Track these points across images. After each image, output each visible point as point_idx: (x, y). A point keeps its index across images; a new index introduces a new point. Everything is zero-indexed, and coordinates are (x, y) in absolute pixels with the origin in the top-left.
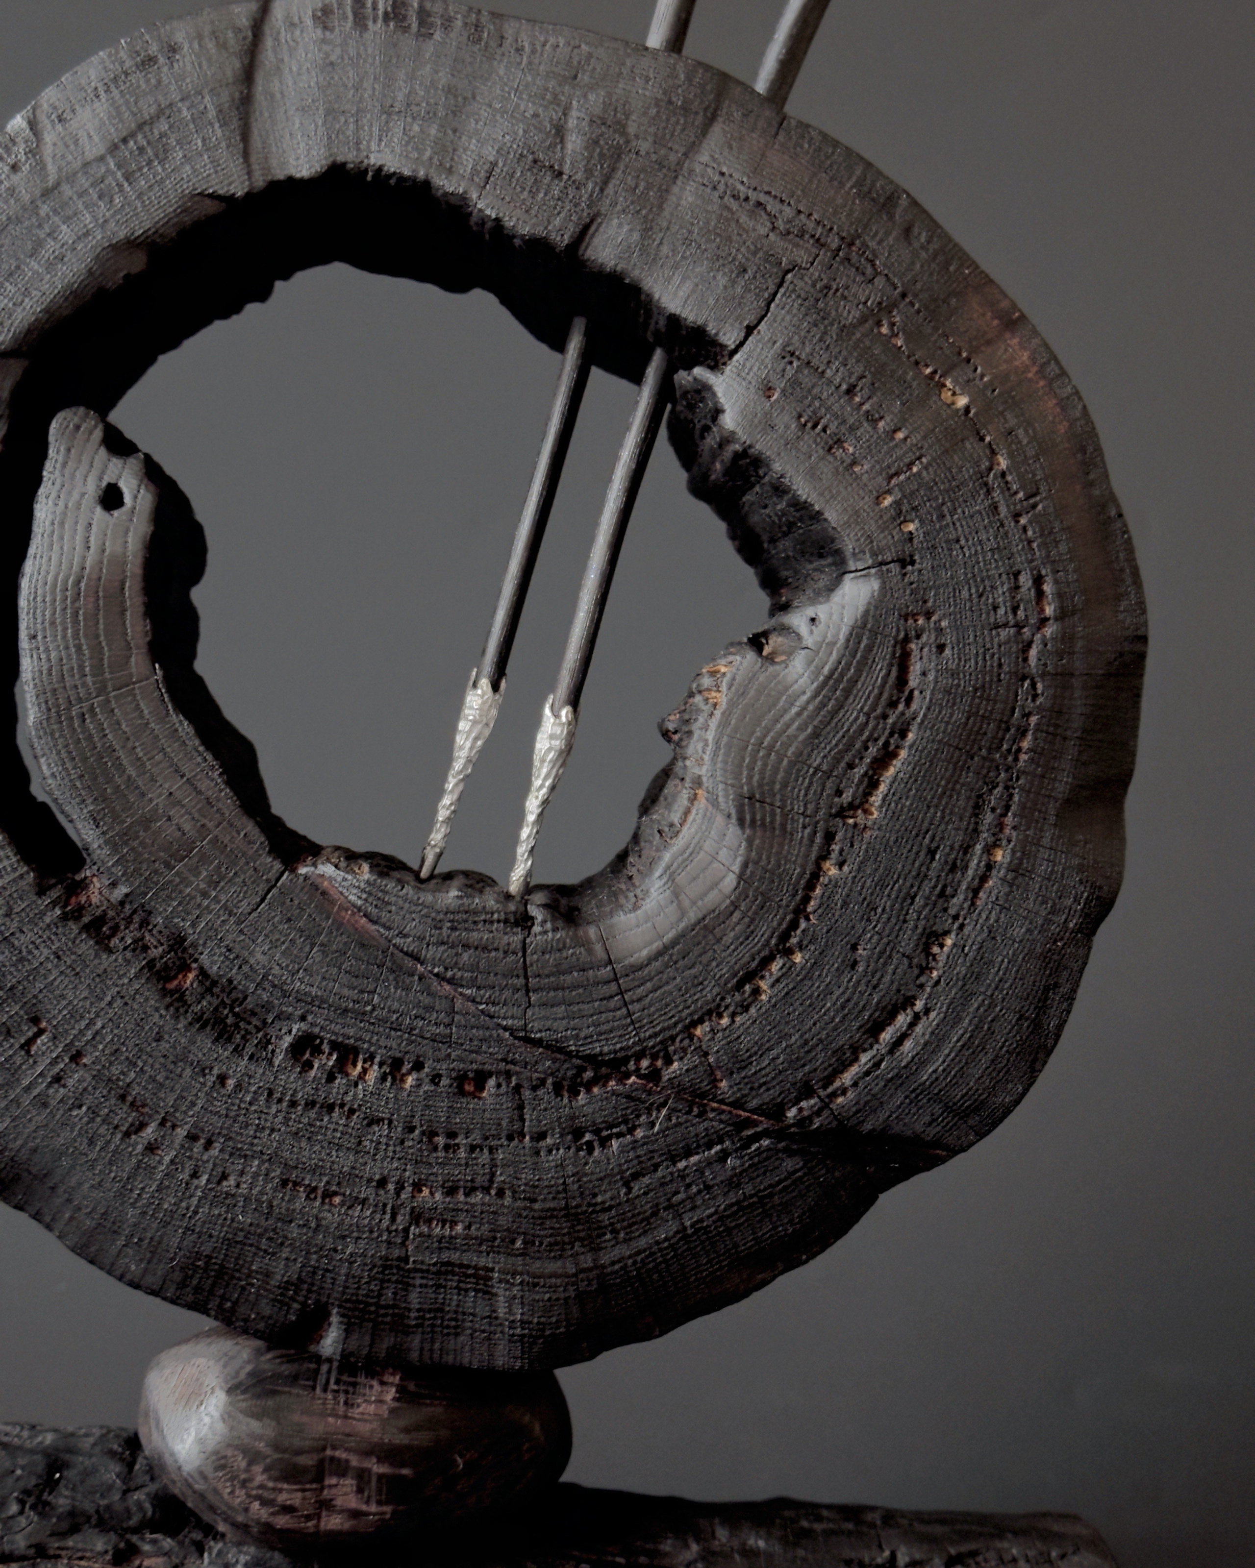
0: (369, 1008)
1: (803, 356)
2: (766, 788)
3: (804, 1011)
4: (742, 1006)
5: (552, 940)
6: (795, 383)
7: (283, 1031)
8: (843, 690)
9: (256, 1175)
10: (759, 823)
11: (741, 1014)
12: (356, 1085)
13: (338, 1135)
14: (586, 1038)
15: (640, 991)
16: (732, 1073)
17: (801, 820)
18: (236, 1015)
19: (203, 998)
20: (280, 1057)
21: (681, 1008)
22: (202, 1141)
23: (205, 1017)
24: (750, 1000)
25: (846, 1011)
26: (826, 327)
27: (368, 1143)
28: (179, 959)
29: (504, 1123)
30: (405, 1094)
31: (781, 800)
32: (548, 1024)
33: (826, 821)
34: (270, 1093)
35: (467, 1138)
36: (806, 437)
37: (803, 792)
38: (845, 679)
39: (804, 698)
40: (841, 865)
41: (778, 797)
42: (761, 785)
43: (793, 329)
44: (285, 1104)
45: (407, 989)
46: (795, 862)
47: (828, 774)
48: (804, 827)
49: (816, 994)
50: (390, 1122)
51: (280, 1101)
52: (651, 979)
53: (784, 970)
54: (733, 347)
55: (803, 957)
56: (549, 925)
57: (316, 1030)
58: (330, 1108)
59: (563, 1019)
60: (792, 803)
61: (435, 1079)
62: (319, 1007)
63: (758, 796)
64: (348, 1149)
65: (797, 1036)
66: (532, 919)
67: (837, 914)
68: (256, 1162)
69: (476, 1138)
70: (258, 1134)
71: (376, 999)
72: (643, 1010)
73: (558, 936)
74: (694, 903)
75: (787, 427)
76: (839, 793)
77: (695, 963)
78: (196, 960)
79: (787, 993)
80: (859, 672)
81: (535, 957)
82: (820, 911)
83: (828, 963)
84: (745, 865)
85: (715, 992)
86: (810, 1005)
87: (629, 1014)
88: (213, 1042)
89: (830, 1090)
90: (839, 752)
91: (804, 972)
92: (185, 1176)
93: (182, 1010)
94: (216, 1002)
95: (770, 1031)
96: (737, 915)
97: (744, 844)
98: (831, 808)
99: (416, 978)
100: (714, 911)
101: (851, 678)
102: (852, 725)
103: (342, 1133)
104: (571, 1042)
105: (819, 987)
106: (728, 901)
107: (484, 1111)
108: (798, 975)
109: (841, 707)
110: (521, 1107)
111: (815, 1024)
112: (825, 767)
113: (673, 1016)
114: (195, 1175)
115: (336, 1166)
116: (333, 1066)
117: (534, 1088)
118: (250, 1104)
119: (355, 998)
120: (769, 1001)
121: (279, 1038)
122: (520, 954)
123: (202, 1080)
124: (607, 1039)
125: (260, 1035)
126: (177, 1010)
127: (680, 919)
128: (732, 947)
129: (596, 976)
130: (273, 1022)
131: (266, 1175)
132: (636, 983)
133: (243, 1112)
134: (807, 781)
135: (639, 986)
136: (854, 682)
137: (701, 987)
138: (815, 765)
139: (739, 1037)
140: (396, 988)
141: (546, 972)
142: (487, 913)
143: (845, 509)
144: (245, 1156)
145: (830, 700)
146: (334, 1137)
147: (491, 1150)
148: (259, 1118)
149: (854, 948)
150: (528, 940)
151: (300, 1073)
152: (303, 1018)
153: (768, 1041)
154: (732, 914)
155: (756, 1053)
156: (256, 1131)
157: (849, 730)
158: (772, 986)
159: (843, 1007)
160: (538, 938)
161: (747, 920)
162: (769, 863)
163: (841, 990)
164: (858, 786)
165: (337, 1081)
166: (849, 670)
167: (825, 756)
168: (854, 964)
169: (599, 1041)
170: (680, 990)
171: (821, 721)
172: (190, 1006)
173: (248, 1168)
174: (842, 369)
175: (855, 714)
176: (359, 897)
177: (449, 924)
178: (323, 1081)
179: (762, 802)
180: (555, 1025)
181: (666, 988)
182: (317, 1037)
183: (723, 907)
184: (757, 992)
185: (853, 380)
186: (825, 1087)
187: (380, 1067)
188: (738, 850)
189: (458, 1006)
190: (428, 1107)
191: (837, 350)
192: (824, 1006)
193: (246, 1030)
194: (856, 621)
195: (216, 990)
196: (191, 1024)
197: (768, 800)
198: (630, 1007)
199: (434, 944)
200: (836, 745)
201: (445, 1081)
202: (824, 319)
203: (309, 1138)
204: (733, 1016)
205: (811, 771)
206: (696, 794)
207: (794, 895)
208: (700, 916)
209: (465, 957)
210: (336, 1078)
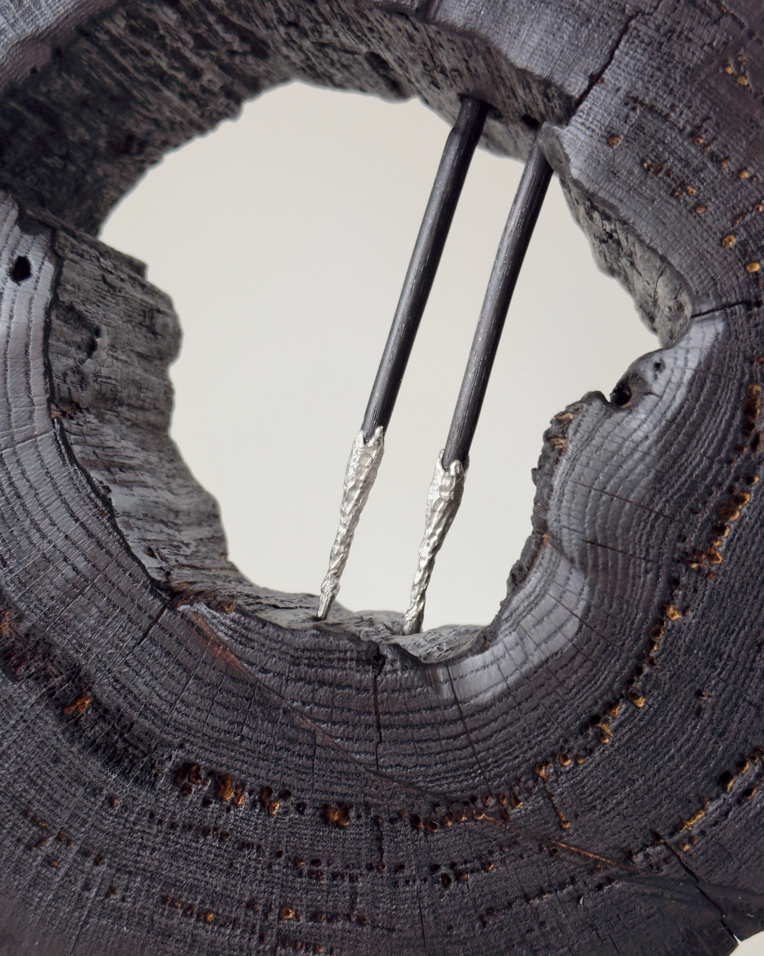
0: (237, 738)
1: (647, 101)
2: (609, 532)
3: (648, 757)
4: (585, 749)
5: (401, 678)
6: (639, 128)
7: (165, 757)
8: (686, 434)
9: (139, 890)
10: (601, 567)
11: (584, 757)
12: (228, 810)
13: (212, 856)
14: (434, 775)
15: (485, 731)
16: (576, 816)
17: (643, 565)
18: (125, 740)
19: (96, 723)
20: (162, 781)
21: (525, 748)
22: (93, 856)
23: (98, 741)
24: (593, 743)
25: (691, 758)
26: (669, 70)
27: (238, 865)
28: (77, 687)
29: (364, 852)
30: (273, 820)
31: (623, 544)
32: (398, 760)
33: (669, 566)
34: (152, 816)
35: (329, 865)
36: (649, 182)
37: (644, 538)
38: (688, 423)
39: (647, 443)
40: (684, 611)
41: (620, 541)
42: (603, 530)
43: (637, 74)
44: (165, 826)
45: (274, 722)
46: (637, 607)
47: (671, 519)
48: (647, 572)
49: (659, 740)
50: (259, 847)
51: (160, 822)
52: (496, 720)
53: (627, 715)
54: (577, 96)
55: (646, 703)
56: (398, 665)
57: (192, 757)
58: (205, 832)
59: (412, 755)
60: (634, 547)
61: (300, 808)
62: (195, 737)
63: (599, 541)
64: (221, 870)
65: (641, 782)
66: (384, 657)
67: (681, 659)
68: (139, 879)
69: (338, 865)
70: (141, 852)
71: (245, 730)
72: (489, 749)
73: (406, 675)
74: (538, 646)
75: (630, 173)
76: (682, 538)
77: (539, 704)
78: (90, 689)
79: (631, 738)
80: (702, 415)
81: (386, 694)
82: (663, 656)
83: (672, 709)
84: (588, 609)
85: (557, 735)
86: (653, 751)
87: (474, 754)
88: (102, 765)
89: (676, 837)
90: (681, 496)
91: (647, 717)
92: (77, 887)
93: (77, 735)
94: (107, 728)
95: (613, 775)
96: (579, 658)
97: (586, 589)
98: (673, 553)
99: (281, 711)
100: (556, 654)
101: (694, 422)
102: (694, 469)
103: (215, 855)
104: (420, 779)
105: (662, 733)
106: (570, 644)
107: (345, 840)
108: (640, 720)
109: (684, 452)
110: (380, 839)
111: (658, 771)
112: (667, 512)
113: (517, 757)
114: (87, 887)
115: (209, 886)
116: (208, 792)
117: (392, 821)
118: (135, 824)
119: (226, 728)
120: (612, 745)
121: (162, 763)
122: (371, 692)
123: (93, 799)
124: (454, 777)
125: (145, 759)
126: (73, 734)
127: (524, 662)
128: (574, 690)
129: (444, 715)
130: (156, 748)
131: (148, 891)
132: (481, 723)
133: (128, 831)
134: (649, 526)
135: (484, 726)
136: (697, 426)
137: (544, 729)
138: (657, 510)
139: (582, 780)
140: (263, 721)
141: (396, 709)
142: (340, 652)
143: (689, 252)
144: (130, 873)
145: (672, 444)
146: (208, 859)
147: (353, 879)
148: (142, 838)
149: (699, 694)
150: (379, 679)
151: (178, 797)
152: (181, 746)
153: (612, 785)
154: (573, 658)
155: (599, 797)
156: (138, 850)
157: (691, 474)
158: (615, 731)
159: (688, 754)
160: (389, 676)
161: (589, 663)
162: (611, 607)
163: (685, 737)
164: (701, 531)
165: (212, 806)
166: (691, 414)
167: (667, 501)
168: (699, 712)
169: (447, 778)
170: (524, 731)
171: (663, 466)
172: (84, 731)
173: (131, 884)
174: (686, 111)
175: (699, 457)
176: (226, 634)
177: (306, 661)
178: (199, 805)
179: (605, 547)
180: (405, 762)
181: (511, 729)
182: (194, 764)
183: (566, 649)
184: (601, 735)
185: (698, 121)
186: (672, 834)
187: (250, 794)
188: (580, 594)
189: (319, 740)
190: (293, 834)
191: (681, 93)
192: (667, 753)
193: (134, 755)
194: (700, 364)
195: (108, 717)
196: (84, 747)
197: (610, 545)
198: (476, 746)
199: (292, 679)
200: (679, 490)
201: (309, 811)
202: (667, 62)
203: (186, 859)
204: (576, 759)
205: (653, 515)
206: (542, 539)
207: (637, 640)
208: (543, 658)
209: (321, 692)
210: (210, 803)
